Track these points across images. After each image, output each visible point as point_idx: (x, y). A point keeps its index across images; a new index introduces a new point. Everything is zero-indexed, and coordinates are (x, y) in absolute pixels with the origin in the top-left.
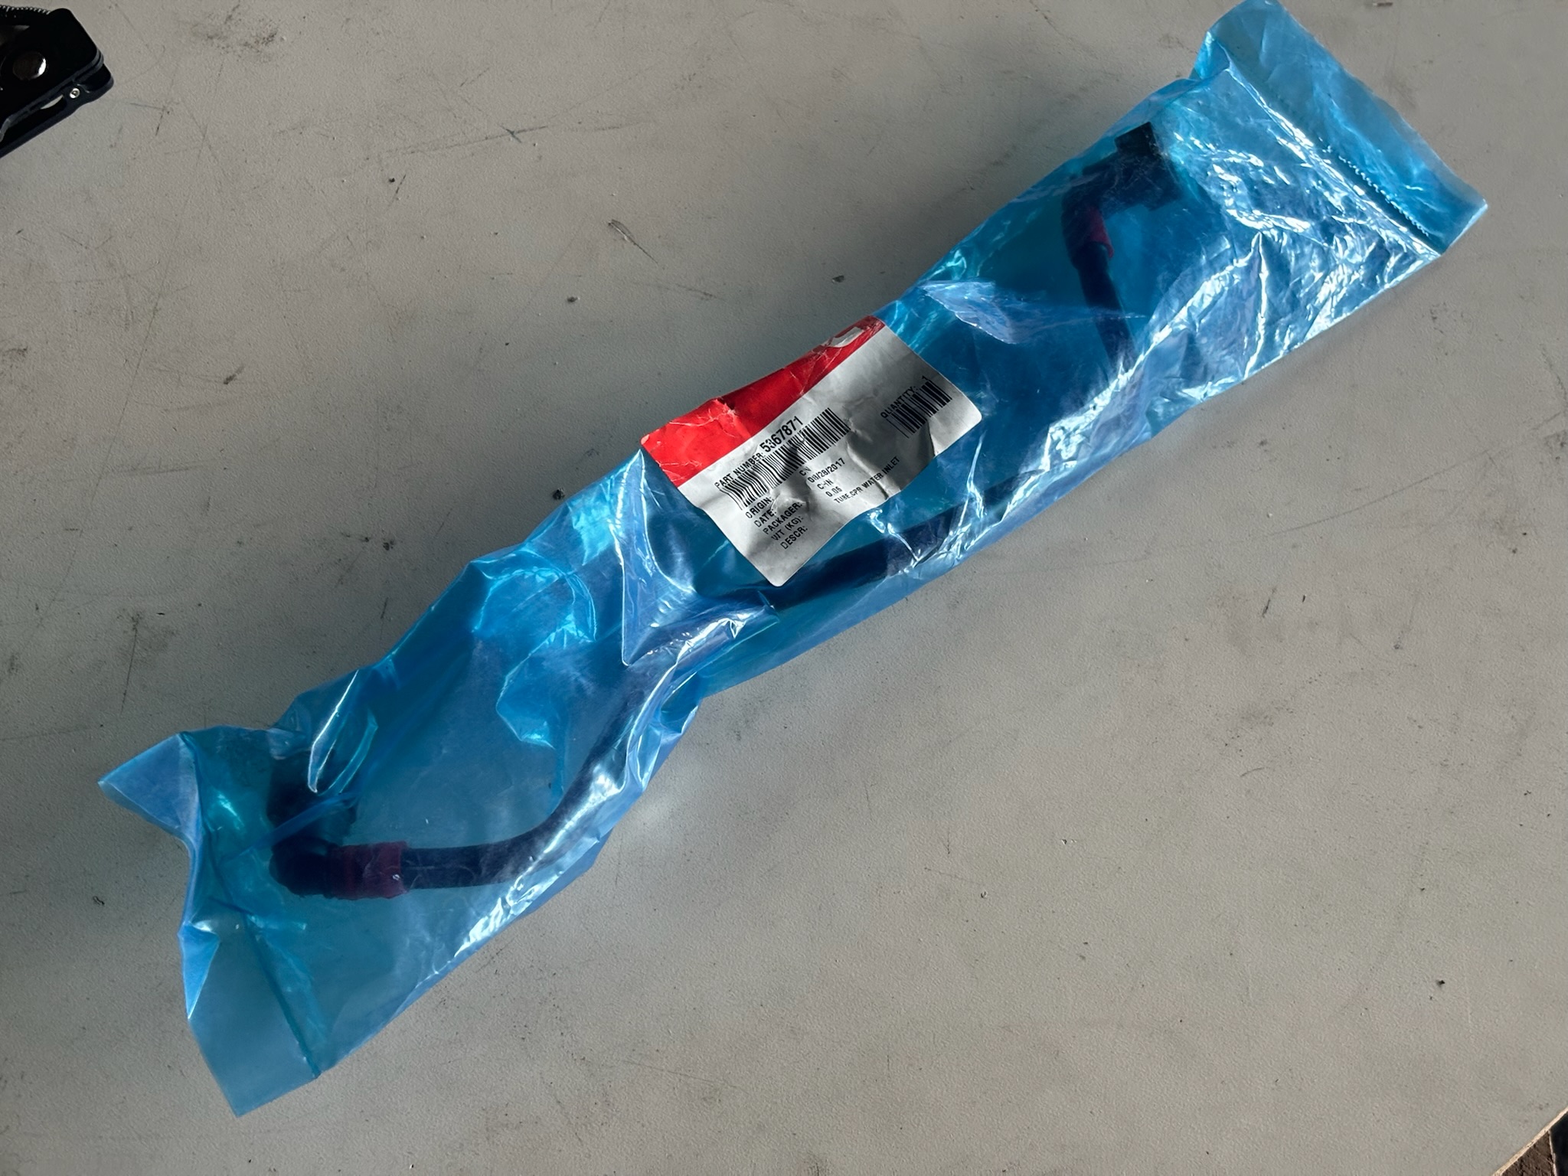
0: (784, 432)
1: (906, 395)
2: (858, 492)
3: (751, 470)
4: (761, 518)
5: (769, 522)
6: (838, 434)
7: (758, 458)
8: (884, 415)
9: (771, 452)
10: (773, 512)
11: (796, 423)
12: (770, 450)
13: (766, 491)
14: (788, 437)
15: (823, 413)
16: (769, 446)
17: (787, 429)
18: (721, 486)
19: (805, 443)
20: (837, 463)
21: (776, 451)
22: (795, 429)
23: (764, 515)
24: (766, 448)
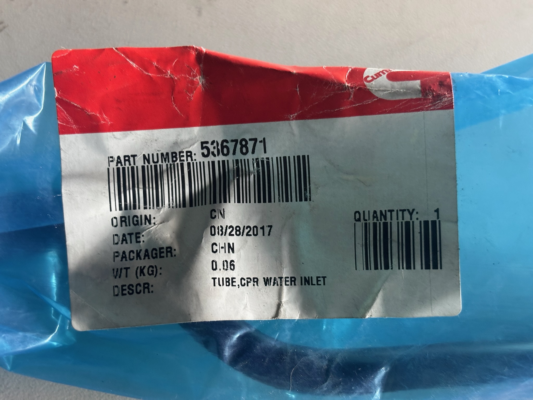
0: (239, 146)
1: (400, 213)
2: (251, 284)
3: (164, 168)
4: (124, 235)
5: (127, 247)
6: (294, 194)
7: (185, 158)
8: (357, 216)
9: (206, 160)
10: (142, 239)
11: (259, 146)
12: (207, 156)
13: (158, 205)
14: (239, 156)
15: (299, 157)
16: (212, 150)
17: (246, 146)
18: (113, 165)
19: (252, 176)
20: (263, 228)
21: (213, 163)
22: (253, 152)
23: (130, 234)
24: (205, 151)
